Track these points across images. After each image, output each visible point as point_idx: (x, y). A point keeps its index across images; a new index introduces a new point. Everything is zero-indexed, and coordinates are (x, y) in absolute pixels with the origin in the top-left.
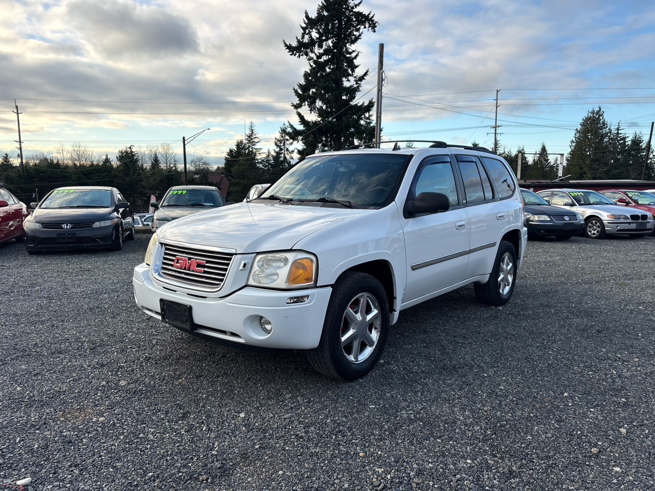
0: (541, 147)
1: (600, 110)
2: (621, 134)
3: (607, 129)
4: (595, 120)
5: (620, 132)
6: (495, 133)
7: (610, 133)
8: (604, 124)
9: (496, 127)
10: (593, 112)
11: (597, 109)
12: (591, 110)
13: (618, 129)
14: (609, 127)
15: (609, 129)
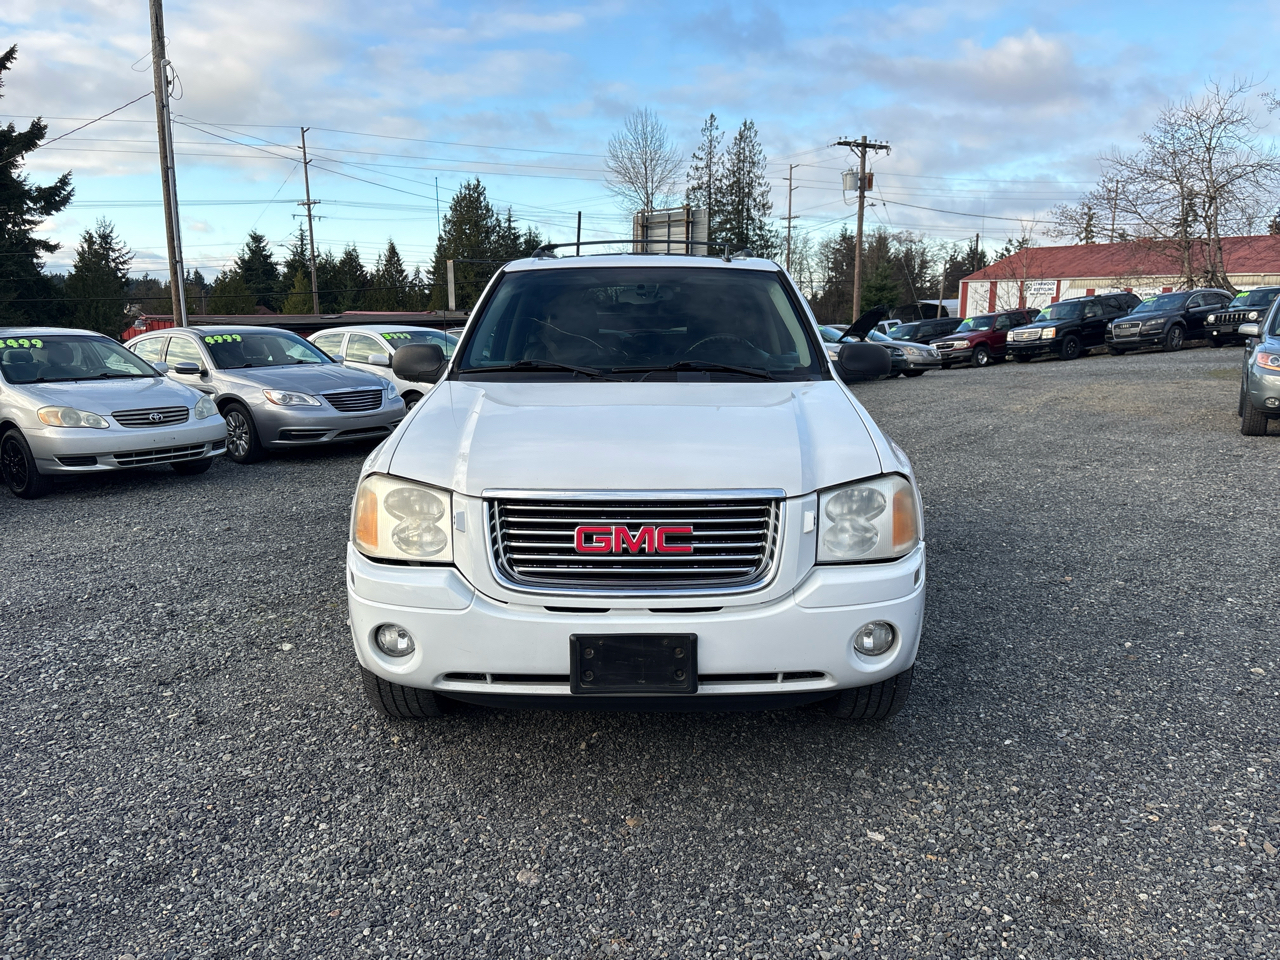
0: (387, 247)
1: (479, 185)
2: (514, 229)
3: (494, 218)
4: (471, 202)
5: (513, 225)
6: (310, 216)
7: (499, 226)
8: (488, 209)
9: (308, 204)
10: (468, 187)
11: (473, 182)
12: (465, 183)
13: (509, 221)
14: (495, 216)
15: (497, 219)
